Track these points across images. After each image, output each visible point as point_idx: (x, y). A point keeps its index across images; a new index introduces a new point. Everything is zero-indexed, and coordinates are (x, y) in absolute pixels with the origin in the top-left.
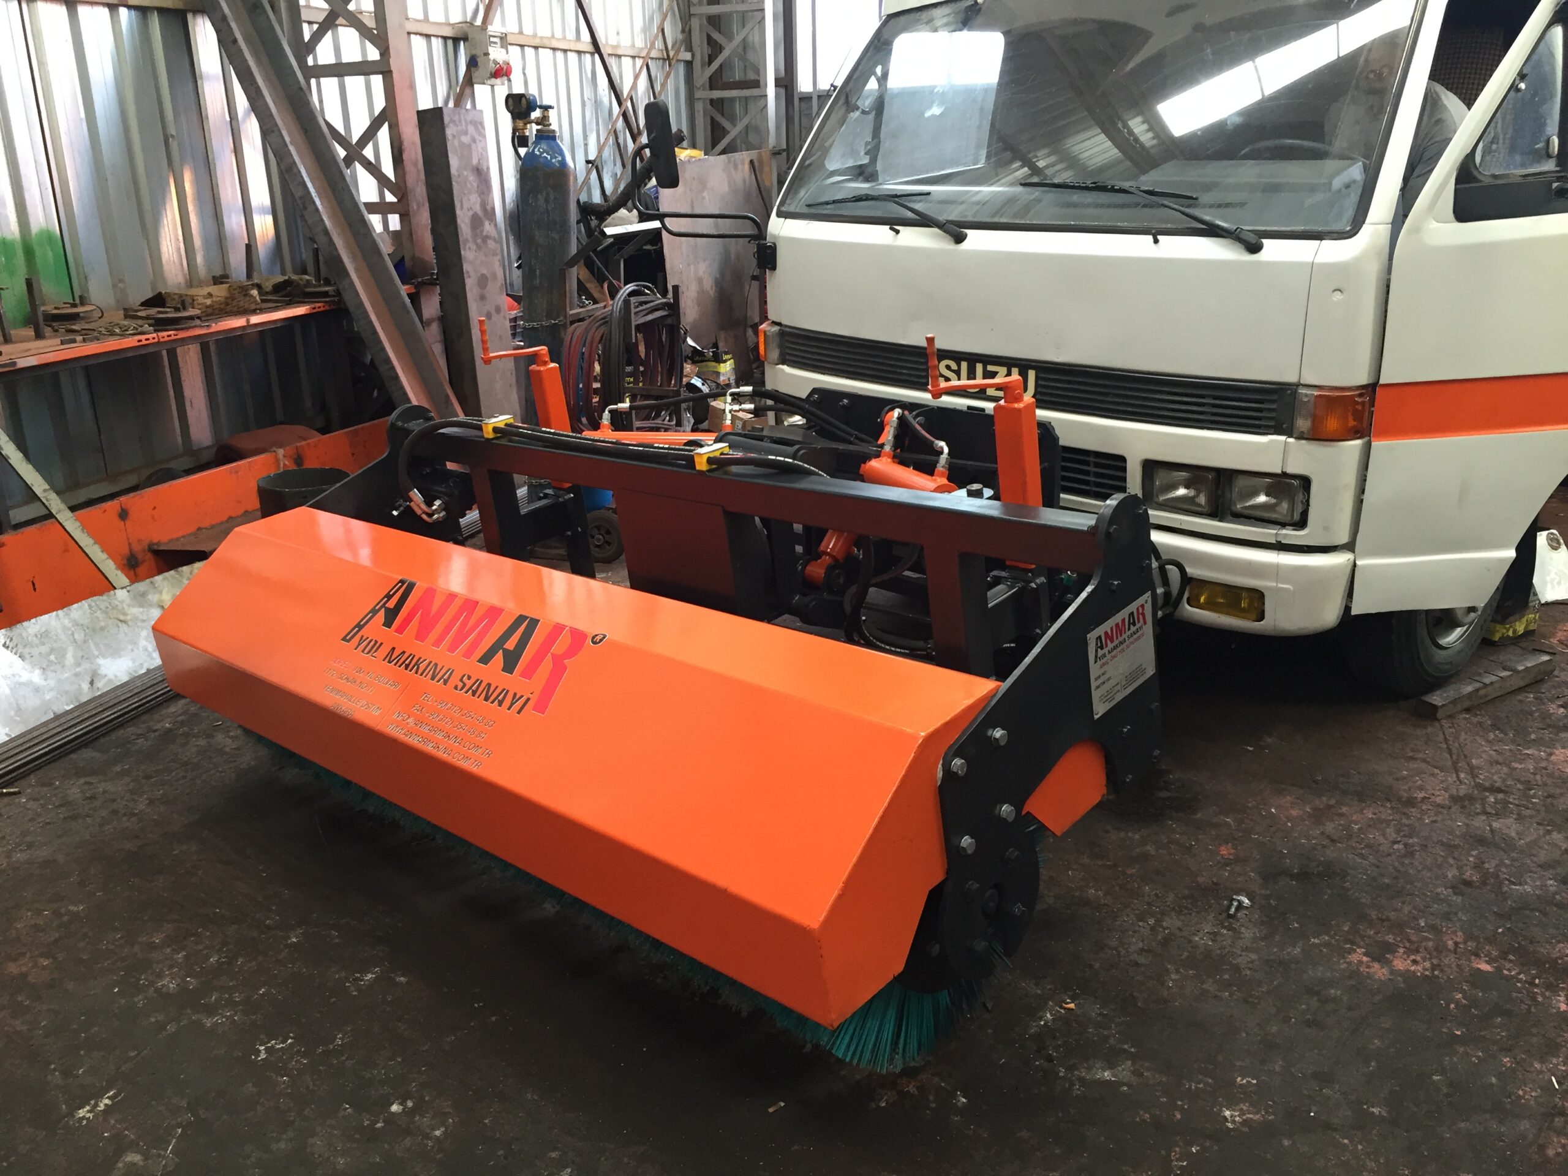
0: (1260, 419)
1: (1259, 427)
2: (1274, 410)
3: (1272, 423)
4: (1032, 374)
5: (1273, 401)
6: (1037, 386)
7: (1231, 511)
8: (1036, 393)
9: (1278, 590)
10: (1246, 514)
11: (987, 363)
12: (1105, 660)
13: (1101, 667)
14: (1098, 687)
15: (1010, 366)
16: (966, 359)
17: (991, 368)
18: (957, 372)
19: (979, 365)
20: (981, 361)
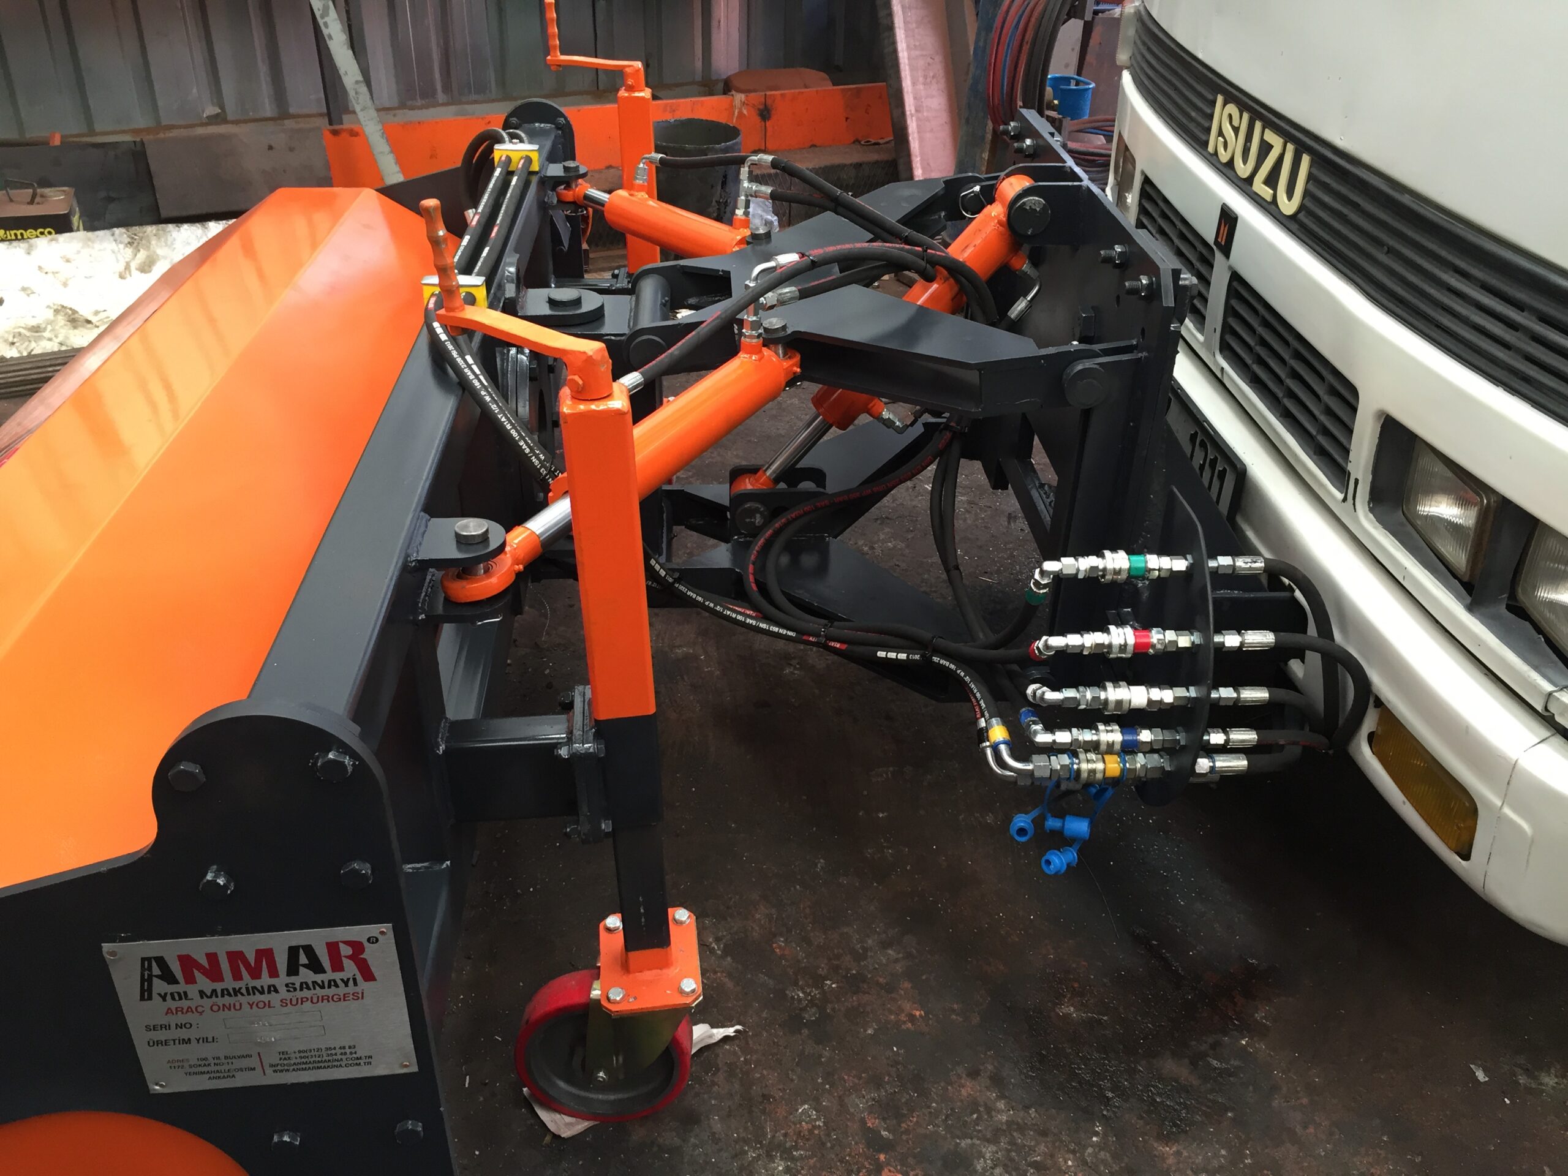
4: (1306, 160)
6: (1306, 193)
7: (1513, 596)
8: (1302, 208)
9: (1501, 819)
10: (1536, 616)
11: (1268, 124)
12: (185, 1004)
13: (169, 1011)
14: (158, 1043)
15: (1288, 137)
16: (1249, 109)
17: (1271, 137)
18: (1236, 130)
19: (1258, 125)
20: (1262, 118)
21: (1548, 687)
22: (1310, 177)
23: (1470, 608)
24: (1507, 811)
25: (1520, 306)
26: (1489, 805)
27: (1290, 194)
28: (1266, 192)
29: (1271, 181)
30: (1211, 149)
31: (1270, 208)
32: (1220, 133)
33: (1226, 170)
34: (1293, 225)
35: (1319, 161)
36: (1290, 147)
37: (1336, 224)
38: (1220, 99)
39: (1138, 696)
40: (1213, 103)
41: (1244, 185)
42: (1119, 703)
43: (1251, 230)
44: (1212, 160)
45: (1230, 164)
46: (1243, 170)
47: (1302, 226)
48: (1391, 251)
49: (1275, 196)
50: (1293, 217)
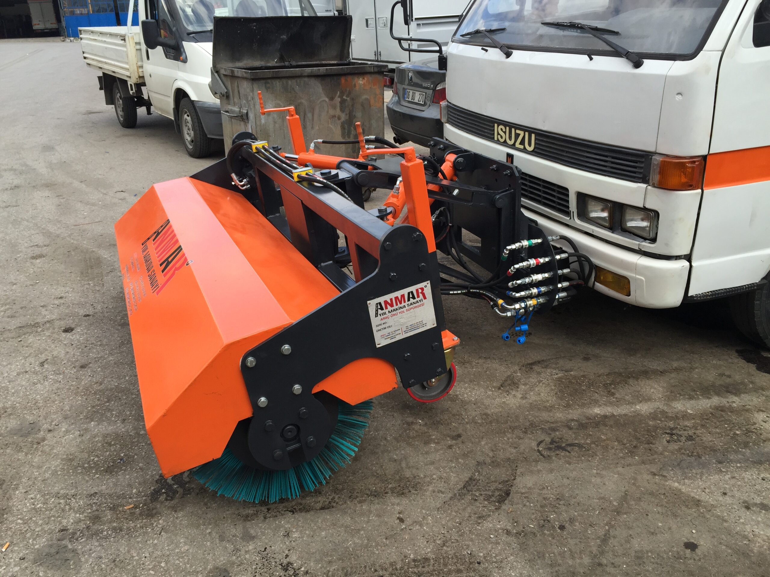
0: (635, 172)
1: (634, 177)
2: (641, 168)
3: (641, 176)
4: (533, 136)
5: (642, 162)
6: (535, 144)
7: (621, 227)
8: (535, 148)
9: (636, 279)
10: (629, 230)
11: (516, 129)
12: (385, 316)
13: (382, 319)
14: (379, 330)
15: (525, 131)
16: (508, 126)
17: (518, 131)
18: (505, 133)
19: (513, 130)
20: (514, 127)
21: (638, 243)
22: (536, 139)
23: (613, 233)
24: (637, 276)
25: (607, 156)
26: (633, 277)
27: (530, 145)
28: (522, 147)
29: (522, 143)
30: (496, 139)
31: (524, 151)
32: (498, 134)
33: (505, 144)
34: (534, 153)
35: (537, 134)
36: (527, 134)
37: (548, 149)
38: (496, 125)
39: (539, 277)
40: (494, 126)
41: (513, 147)
42: (536, 280)
43: (518, 157)
44: (498, 142)
45: (505, 141)
46: (511, 143)
47: (536, 152)
48: (567, 152)
49: (525, 147)
50: (533, 151)
